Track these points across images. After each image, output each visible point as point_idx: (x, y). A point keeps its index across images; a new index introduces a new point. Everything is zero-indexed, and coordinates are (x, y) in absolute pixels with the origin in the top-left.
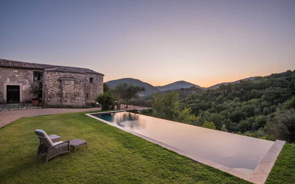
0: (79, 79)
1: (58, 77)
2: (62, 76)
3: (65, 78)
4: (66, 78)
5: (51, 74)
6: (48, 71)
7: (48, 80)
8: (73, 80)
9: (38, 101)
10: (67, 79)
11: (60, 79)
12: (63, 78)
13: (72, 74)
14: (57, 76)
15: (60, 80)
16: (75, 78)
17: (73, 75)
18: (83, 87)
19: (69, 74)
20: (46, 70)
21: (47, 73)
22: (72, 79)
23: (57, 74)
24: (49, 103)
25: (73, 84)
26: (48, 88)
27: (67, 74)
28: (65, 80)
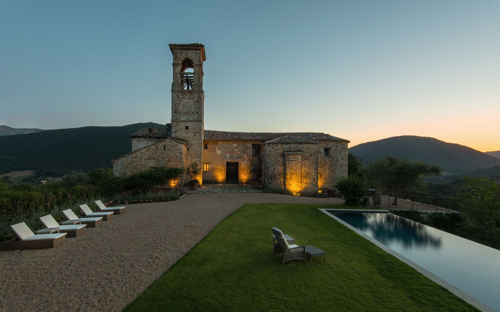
0: (309, 152)
1: (281, 151)
2: (286, 150)
3: (289, 152)
4: (291, 151)
5: (273, 148)
6: (269, 144)
7: (269, 156)
8: (300, 154)
9: (258, 183)
10: (293, 153)
11: (283, 153)
12: (287, 152)
13: (299, 145)
14: (279, 149)
15: (283, 156)
16: (303, 152)
17: (300, 147)
18: (314, 163)
19: (295, 146)
20: (267, 142)
21: (268, 146)
22: (298, 153)
23: (280, 146)
24: (271, 186)
25: (300, 160)
26: (269, 166)
27: (292, 145)
28: (290, 154)
